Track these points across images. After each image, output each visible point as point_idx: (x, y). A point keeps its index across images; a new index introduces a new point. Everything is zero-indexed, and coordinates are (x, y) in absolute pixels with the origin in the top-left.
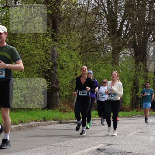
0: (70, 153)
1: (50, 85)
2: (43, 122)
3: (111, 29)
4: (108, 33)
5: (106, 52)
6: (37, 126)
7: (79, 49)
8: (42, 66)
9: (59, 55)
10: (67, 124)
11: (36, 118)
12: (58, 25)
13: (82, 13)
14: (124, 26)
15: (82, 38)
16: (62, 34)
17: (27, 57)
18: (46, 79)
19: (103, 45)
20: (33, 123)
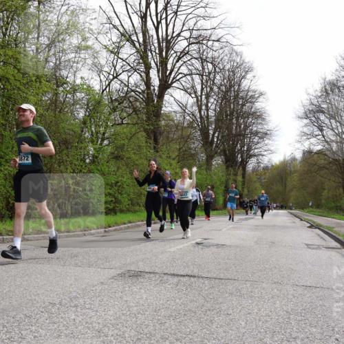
0: (173, 247)
3: (204, 140)
4: (202, 144)
5: (201, 160)
7: (177, 158)
9: (161, 164)
11: (142, 218)
12: (159, 138)
13: (179, 128)
14: (215, 137)
15: (180, 149)
16: (162, 146)
19: (198, 154)
20: (139, 223)
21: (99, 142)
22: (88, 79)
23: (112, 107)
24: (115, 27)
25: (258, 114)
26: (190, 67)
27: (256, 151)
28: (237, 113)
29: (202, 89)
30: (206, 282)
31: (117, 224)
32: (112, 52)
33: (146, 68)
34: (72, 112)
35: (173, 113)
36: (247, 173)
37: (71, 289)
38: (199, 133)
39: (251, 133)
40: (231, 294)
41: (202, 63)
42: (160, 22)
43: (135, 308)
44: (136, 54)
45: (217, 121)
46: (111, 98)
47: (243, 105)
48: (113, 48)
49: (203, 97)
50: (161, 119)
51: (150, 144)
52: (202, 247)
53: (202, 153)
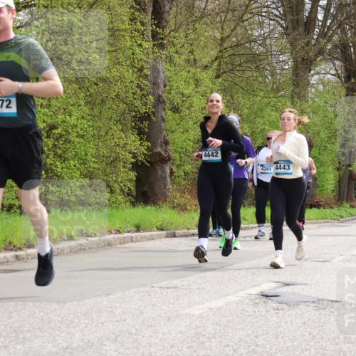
0: (199, 304)
1: (148, 149)
2: (134, 235)
3: (290, 17)
4: (282, 27)
5: (278, 71)
6: (121, 244)
7: (216, 63)
8: (131, 106)
10: (190, 239)
11: (117, 226)
12: (167, 8)
14: (319, 8)
16: (175, 30)
17: (96, 84)
18: (139, 135)
19: (271, 55)
20: (111, 237)
51: (143, 24)
52: (275, 306)
53: (282, 53)
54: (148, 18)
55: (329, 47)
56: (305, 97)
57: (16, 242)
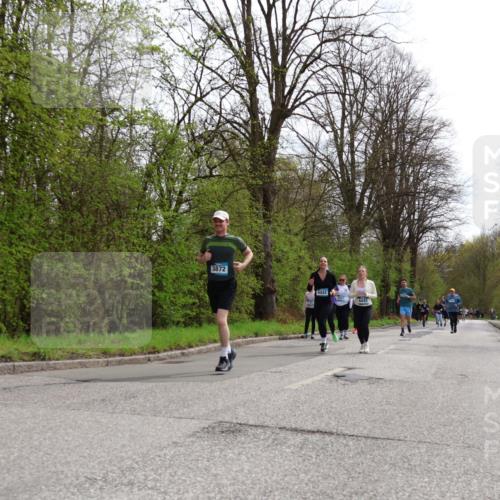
0: (295, 382)
1: (262, 285)
2: (254, 339)
3: (347, 203)
4: (343, 209)
5: (341, 236)
7: (302, 232)
9: (275, 242)
10: (288, 341)
11: (244, 333)
12: (272, 199)
13: (305, 182)
14: (365, 198)
15: (306, 218)
16: (277, 212)
18: (256, 276)
19: (337, 226)
20: (239, 340)
21: (173, 207)
22: (154, 103)
23: (194, 150)
24: (197, 14)
25: (438, 158)
26: (324, 82)
27: (434, 220)
28: (402, 158)
29: (344, 118)
30: (351, 443)
31: (202, 342)
32: (193, 57)
33: (249, 83)
34: (129, 157)
35: (295, 158)
36: (419, 258)
37: (123, 454)
38: (338, 191)
39: (427, 190)
40: (394, 465)
41: (344, 74)
42: (274, 5)
43: (230, 489)
44: (233, 60)
45: (369, 170)
46: (193, 134)
47: (412, 144)
48: (196, 51)
49: (346, 130)
50: (276, 168)
51: (257, 209)
52: (343, 382)
53: (343, 224)
54: (260, 205)
55: (372, 220)
56: (358, 251)
57: (182, 344)
